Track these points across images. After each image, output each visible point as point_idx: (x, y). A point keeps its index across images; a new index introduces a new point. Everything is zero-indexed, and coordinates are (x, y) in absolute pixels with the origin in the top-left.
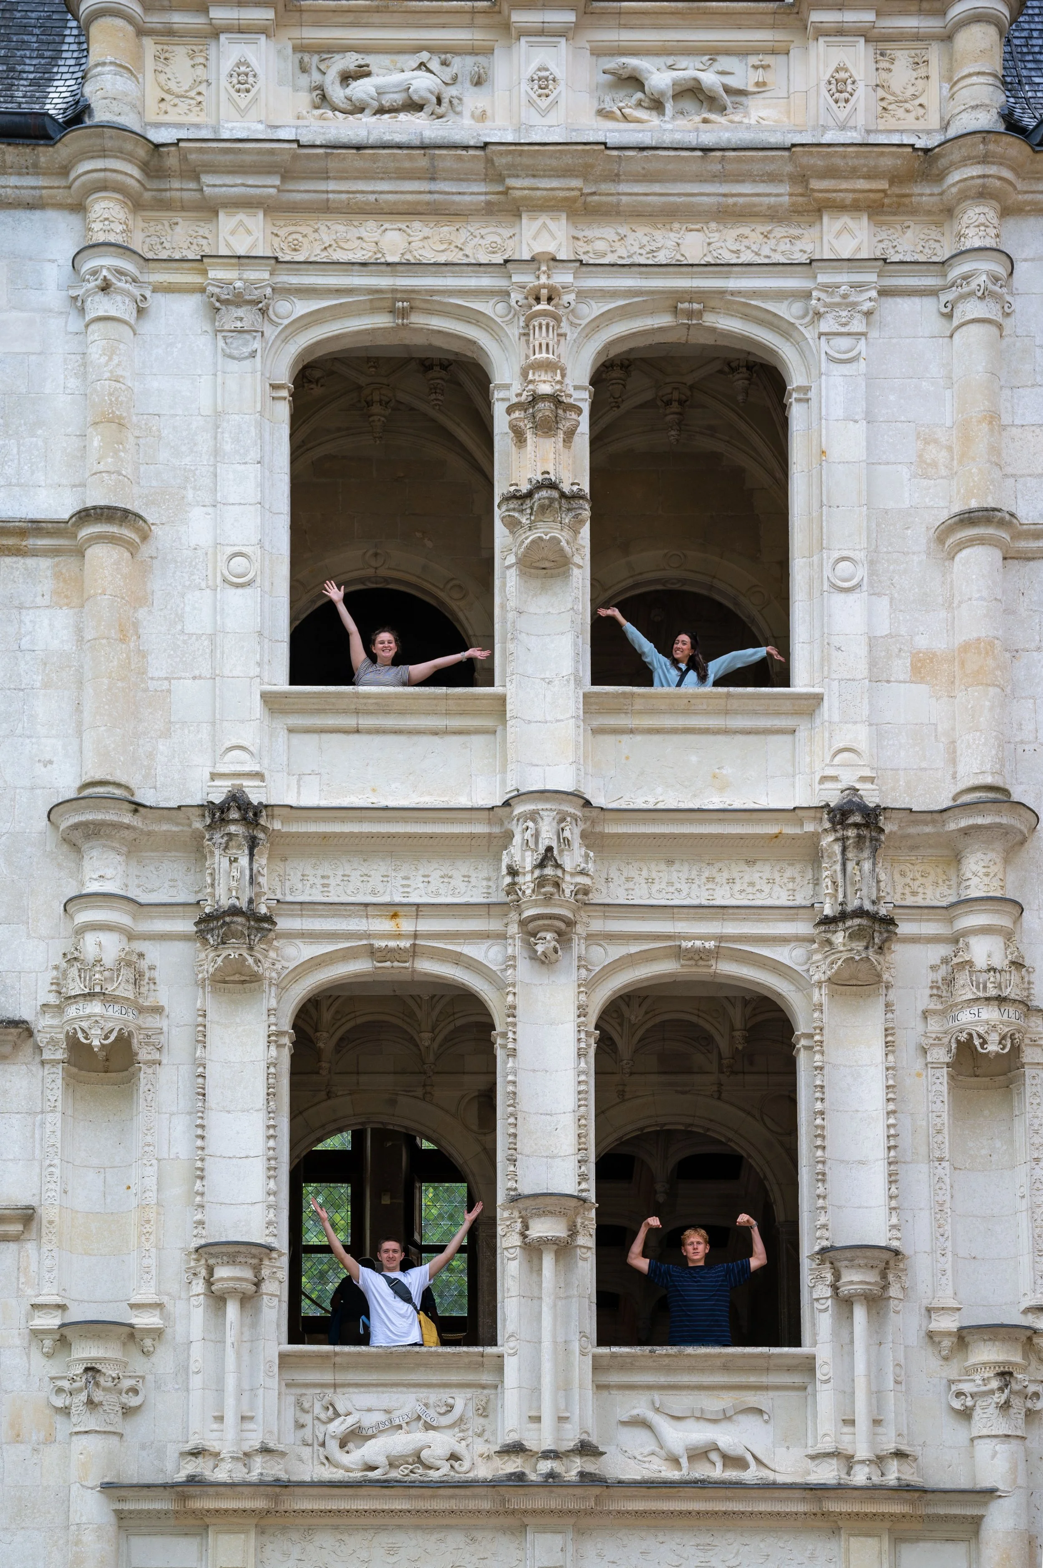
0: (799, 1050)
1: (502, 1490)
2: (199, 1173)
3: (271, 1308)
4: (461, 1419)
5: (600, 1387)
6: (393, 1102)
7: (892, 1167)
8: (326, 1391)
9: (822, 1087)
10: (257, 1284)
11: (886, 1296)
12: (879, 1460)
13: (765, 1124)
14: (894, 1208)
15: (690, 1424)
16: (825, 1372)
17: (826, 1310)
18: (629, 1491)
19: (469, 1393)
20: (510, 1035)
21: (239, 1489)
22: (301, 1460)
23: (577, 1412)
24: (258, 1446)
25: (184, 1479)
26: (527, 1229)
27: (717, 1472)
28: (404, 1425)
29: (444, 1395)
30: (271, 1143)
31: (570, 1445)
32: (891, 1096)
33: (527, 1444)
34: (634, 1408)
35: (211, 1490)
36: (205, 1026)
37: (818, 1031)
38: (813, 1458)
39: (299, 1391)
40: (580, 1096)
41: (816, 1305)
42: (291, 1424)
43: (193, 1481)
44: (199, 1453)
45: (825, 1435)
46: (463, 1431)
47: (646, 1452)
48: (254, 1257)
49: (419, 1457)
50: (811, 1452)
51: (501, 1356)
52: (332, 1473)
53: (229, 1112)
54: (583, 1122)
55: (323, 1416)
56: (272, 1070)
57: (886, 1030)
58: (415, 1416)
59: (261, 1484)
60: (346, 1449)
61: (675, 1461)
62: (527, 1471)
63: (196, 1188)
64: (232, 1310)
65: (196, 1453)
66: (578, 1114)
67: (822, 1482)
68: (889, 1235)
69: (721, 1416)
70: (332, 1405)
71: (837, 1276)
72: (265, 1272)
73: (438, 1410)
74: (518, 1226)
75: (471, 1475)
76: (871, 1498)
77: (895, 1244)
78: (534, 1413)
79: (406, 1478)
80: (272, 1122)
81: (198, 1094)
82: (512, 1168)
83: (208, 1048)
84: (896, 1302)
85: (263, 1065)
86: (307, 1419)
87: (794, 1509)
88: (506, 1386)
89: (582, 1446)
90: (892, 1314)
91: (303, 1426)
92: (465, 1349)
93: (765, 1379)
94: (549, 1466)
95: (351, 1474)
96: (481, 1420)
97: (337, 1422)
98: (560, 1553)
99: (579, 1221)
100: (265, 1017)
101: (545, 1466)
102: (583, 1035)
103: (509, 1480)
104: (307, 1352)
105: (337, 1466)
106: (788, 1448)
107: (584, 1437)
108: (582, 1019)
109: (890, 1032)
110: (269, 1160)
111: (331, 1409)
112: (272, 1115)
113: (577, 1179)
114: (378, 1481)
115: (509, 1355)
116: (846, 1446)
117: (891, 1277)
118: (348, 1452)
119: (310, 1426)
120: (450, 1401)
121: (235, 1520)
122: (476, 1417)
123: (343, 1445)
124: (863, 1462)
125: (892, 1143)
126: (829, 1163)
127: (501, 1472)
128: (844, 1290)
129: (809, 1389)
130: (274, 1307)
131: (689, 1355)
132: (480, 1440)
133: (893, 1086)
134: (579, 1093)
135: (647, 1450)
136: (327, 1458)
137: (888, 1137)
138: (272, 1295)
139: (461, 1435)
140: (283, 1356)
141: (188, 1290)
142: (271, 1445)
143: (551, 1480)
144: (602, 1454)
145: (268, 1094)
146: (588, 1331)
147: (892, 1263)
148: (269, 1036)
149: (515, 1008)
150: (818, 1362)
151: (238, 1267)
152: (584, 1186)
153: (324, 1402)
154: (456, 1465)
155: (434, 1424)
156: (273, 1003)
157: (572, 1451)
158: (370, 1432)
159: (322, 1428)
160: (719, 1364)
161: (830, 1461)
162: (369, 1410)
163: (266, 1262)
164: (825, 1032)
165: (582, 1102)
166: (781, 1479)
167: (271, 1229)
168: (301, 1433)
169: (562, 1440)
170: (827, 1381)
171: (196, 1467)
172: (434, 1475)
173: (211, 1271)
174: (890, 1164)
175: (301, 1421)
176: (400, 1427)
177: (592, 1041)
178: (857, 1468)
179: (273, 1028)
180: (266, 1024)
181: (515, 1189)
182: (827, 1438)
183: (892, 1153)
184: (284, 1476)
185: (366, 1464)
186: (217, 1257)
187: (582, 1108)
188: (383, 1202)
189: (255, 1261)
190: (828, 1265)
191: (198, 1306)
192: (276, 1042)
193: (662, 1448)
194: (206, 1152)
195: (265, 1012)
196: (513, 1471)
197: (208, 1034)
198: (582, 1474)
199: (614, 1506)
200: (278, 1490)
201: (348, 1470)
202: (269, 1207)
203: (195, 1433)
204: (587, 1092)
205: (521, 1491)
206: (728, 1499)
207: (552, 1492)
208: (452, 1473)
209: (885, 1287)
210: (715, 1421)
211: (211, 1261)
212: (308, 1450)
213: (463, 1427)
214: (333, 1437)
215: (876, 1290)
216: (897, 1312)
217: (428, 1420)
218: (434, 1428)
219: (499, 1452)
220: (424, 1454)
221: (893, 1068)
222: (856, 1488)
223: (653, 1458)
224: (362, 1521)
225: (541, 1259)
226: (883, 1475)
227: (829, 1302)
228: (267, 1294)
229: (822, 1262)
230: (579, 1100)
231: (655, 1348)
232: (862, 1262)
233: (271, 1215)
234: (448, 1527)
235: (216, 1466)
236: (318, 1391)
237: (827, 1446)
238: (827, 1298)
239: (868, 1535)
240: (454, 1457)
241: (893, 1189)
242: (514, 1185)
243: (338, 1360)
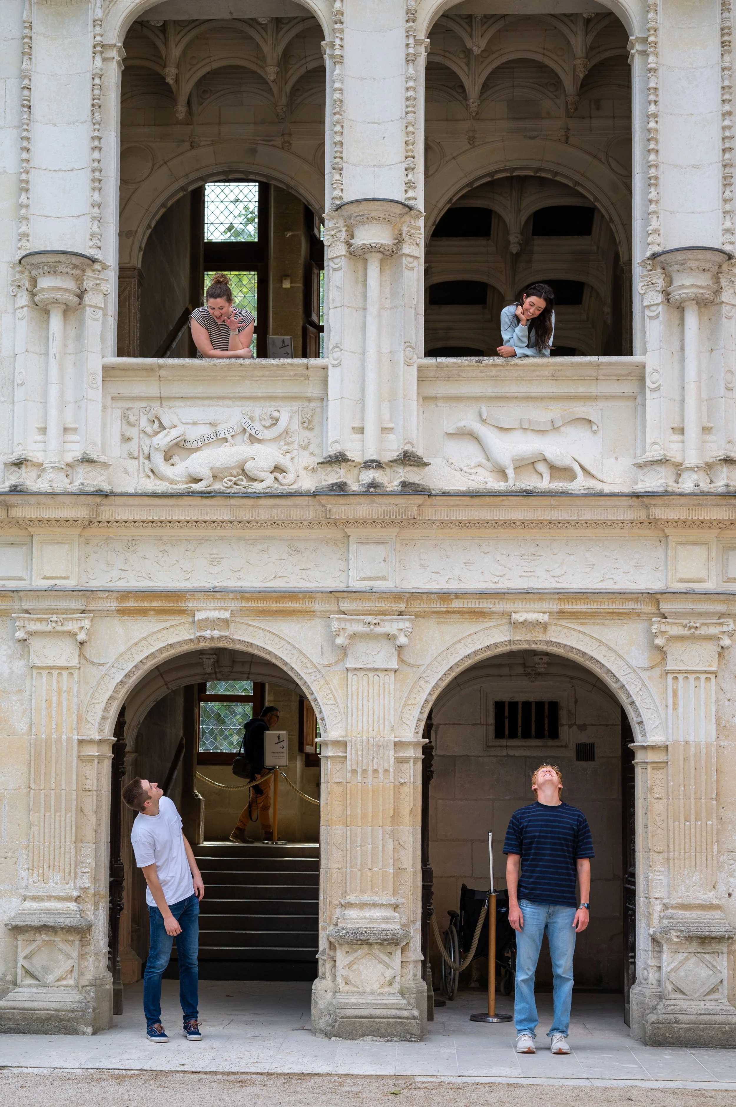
0: (633, 56)
1: (324, 500)
2: (24, 185)
3: (95, 320)
4: (286, 432)
5: (426, 399)
6: (253, 152)
7: (727, 170)
8: (152, 405)
9: (656, 89)
10: (80, 296)
11: (717, 301)
12: (709, 467)
13: (610, 165)
14: (728, 212)
15: (517, 436)
16: (654, 379)
17: (657, 317)
18: (452, 501)
19: (295, 405)
20: (338, 42)
21: (61, 498)
22: (127, 473)
23: (401, 422)
24: (79, 456)
25: (7, 489)
26: (352, 237)
27: (545, 483)
28: (230, 439)
29: (270, 409)
30: (96, 155)
31: (394, 455)
32: (727, 97)
33: (350, 455)
34: (461, 420)
35: (32, 499)
36: (31, 38)
37: (652, 32)
38: (641, 466)
39: (125, 405)
40: (408, 103)
41: (647, 312)
42: (117, 437)
43: (15, 490)
44: (21, 463)
45: (654, 443)
46: (288, 444)
47: (472, 464)
48: (76, 267)
49: (243, 470)
50: (640, 461)
51: (325, 368)
52: (155, 485)
53: (55, 125)
54: (410, 129)
55: (149, 430)
56: (97, 81)
57: (722, 29)
58: (240, 429)
59: (82, 493)
60: (171, 461)
61: (502, 473)
62: (349, 482)
63: (21, 200)
64: (56, 322)
65: (19, 464)
66: (405, 121)
67: (649, 490)
68: (722, 239)
69: (549, 427)
70: (156, 417)
71: (669, 280)
72: (88, 284)
73: (263, 423)
74: (343, 235)
75: (295, 487)
76: (699, 504)
77: (727, 248)
78: (357, 424)
79: (229, 490)
80: (97, 134)
81: (23, 106)
82: (337, 177)
83: (33, 60)
84: (728, 307)
85: (89, 76)
86: (133, 433)
87: (621, 518)
88: (330, 398)
89: (405, 456)
90: (724, 320)
91: (129, 439)
92: (289, 361)
93: (594, 389)
94: (371, 476)
95: (175, 487)
96: (307, 434)
97: (161, 435)
98: (383, 564)
99: (405, 229)
100: (90, 28)
101: (368, 476)
102: (411, 41)
103: (331, 490)
104: (130, 364)
105: (162, 478)
106: (616, 458)
107: (408, 447)
108: (411, 24)
109: (726, 31)
110: (93, 171)
111: (157, 422)
112: (97, 126)
113: (404, 187)
114: (202, 492)
115: (333, 366)
116: (674, 452)
117: (724, 282)
118: (173, 465)
119: (136, 440)
120: (276, 414)
121: (59, 530)
122: (301, 430)
123: (168, 458)
124: (691, 469)
125: (727, 145)
126: (662, 167)
127: (324, 483)
128: (676, 295)
129: (639, 399)
130: (98, 320)
131: (516, 365)
132: (306, 453)
133: (730, 87)
134: (407, 99)
135: (473, 463)
136: (152, 471)
137: (723, 139)
138: (96, 307)
139: (286, 448)
140: (107, 370)
141: (14, 303)
142: (94, 456)
143: (372, 490)
144: (427, 464)
145: (93, 105)
146: (413, 342)
147: (725, 267)
148: (94, 47)
149: (342, 14)
150: (648, 370)
151: (59, 277)
152: (410, 194)
153: (151, 417)
154: (280, 477)
155: (259, 437)
156: (99, 13)
157: (395, 461)
158: (195, 445)
159: (148, 442)
160: (547, 373)
161: (658, 469)
162: (195, 423)
163: (89, 273)
164: (660, 33)
165: (410, 109)
166: (608, 489)
167: (95, 240)
168: (126, 447)
169: (385, 451)
170: (657, 389)
171: (19, 478)
172: (258, 487)
173: (34, 282)
174: (725, 166)
175: (127, 434)
176: (226, 440)
177: (422, 50)
178: (685, 475)
179: (98, 38)
180: (92, 34)
181: (341, 198)
182: (656, 447)
183: (727, 156)
184: (106, 487)
185: (190, 476)
186: (39, 268)
187: (410, 115)
188: (284, 286)
189: (76, 272)
190: (659, 270)
191: (21, 319)
192: (101, 53)
193: (488, 460)
194: (32, 164)
195: (90, 23)
196: (335, 481)
197: (34, 46)
198: (404, 484)
199: (436, 516)
200: (98, 500)
201: (173, 482)
202: (93, 218)
203: (19, 444)
204: (415, 99)
205: (342, 501)
206: (553, 507)
207: (373, 502)
208: (276, 485)
209: (718, 291)
210: (542, 432)
211: (34, 273)
212: (135, 463)
213: (289, 440)
214: (157, 449)
215: (707, 294)
216: (730, 318)
217: (253, 433)
218: (259, 441)
219: (322, 463)
220: (248, 466)
221: (730, 69)
222: (683, 495)
223: (480, 470)
224: (185, 532)
225: (366, 269)
226: (711, 482)
227: (660, 308)
228: (90, 306)
229: (654, 268)
230: (407, 107)
231: (481, 358)
232: (693, 264)
233: (95, 227)
234: (271, 538)
235: (39, 476)
236: (144, 405)
237: (654, 453)
238: (658, 305)
239: (695, 543)
240: (278, 469)
241: (727, 192)
242: (340, 194)
243: (163, 373)
